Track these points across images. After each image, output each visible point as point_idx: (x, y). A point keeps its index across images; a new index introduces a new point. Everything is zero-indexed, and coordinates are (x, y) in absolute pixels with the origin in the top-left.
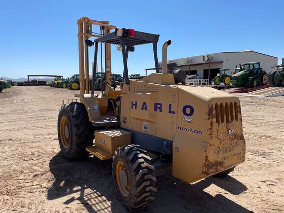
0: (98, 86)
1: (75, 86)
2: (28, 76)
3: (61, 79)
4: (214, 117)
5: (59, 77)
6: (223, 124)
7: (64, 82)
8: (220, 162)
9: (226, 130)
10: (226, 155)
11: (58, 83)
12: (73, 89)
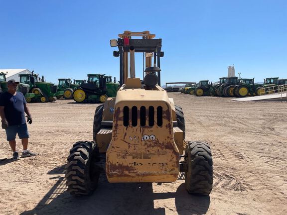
0: (221, 92)
1: (200, 92)
2: (167, 83)
3: (191, 86)
4: (120, 120)
5: (189, 84)
6: (135, 128)
7: (192, 89)
8: (128, 166)
9: (140, 135)
10: (138, 161)
11: (187, 89)
12: (197, 96)
